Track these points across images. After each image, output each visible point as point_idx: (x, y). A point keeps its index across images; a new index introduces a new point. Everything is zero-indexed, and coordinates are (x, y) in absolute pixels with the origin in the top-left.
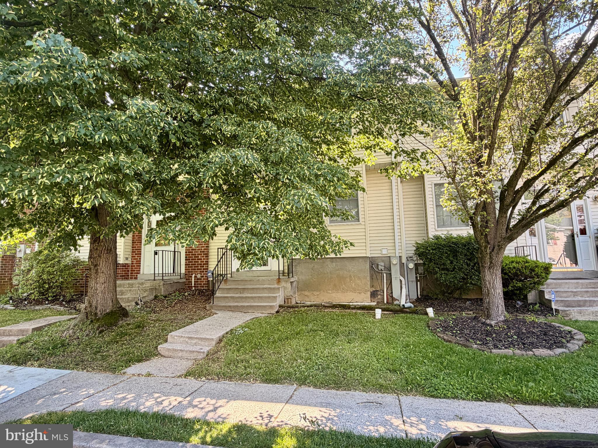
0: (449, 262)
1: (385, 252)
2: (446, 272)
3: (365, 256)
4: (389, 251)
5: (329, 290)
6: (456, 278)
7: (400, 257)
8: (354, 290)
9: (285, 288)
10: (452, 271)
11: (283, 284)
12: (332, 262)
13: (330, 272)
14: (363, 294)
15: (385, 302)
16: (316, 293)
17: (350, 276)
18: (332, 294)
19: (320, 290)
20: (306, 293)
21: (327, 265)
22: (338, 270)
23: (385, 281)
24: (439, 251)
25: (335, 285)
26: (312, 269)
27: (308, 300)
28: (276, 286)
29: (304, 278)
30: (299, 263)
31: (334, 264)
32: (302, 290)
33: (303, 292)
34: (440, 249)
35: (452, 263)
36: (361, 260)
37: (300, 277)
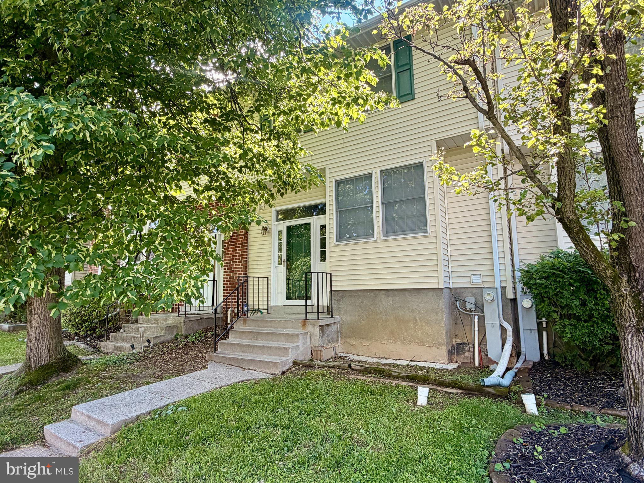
0: (577, 302)
1: (476, 280)
2: (573, 321)
3: (436, 287)
4: (485, 279)
5: (383, 339)
6: (596, 335)
7: (503, 288)
8: (421, 342)
9: (312, 335)
10: (585, 321)
11: (310, 328)
12: (388, 296)
13: (385, 311)
14: (434, 348)
15: (477, 364)
16: (366, 342)
17: (415, 319)
18: (388, 346)
19: (371, 339)
20: (353, 342)
21: (381, 301)
22: (397, 308)
23: (476, 329)
24: (555, 281)
25: (392, 333)
26: (360, 306)
27: (355, 352)
28: (301, 331)
29: (348, 318)
30: (342, 297)
31: (390, 299)
32: (346, 337)
33: (348, 340)
34: (557, 276)
35: (584, 304)
36: (431, 294)
37: (344, 318)
